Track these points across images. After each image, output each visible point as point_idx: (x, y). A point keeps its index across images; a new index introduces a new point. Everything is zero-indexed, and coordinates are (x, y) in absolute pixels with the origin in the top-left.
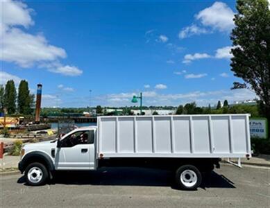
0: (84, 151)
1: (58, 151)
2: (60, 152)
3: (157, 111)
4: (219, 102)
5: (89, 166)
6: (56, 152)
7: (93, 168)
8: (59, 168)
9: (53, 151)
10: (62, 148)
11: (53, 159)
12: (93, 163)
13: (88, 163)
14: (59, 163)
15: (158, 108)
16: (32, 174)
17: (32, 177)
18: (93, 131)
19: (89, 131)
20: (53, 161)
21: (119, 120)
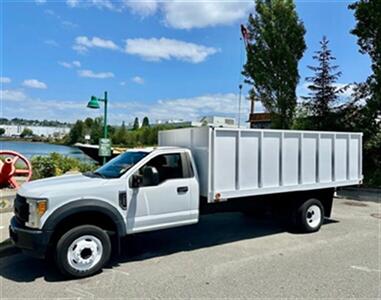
0: (182, 190)
1: (135, 195)
3: (29, 128)
4: (137, 119)
5: (190, 217)
6: (129, 198)
7: (196, 220)
8: (136, 230)
9: (123, 196)
10: (141, 189)
11: (123, 213)
12: (197, 212)
13: (188, 213)
14: (137, 219)
15: (31, 122)
16: (79, 253)
17: (81, 259)
18: (186, 154)
19: (179, 154)
20: (124, 217)
21: (242, 136)
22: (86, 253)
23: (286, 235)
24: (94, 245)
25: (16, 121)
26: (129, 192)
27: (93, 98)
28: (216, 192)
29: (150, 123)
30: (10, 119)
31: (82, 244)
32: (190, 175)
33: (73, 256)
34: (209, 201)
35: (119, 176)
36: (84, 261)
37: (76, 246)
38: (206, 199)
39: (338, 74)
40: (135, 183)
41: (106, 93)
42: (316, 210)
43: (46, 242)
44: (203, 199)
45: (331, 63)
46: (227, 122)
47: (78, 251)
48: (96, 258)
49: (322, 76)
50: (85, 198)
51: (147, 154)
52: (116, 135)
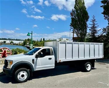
0: (50, 59)
1: (36, 60)
2: (38, 60)
5: (52, 66)
6: (35, 61)
7: (54, 67)
8: (37, 70)
9: (33, 60)
10: (38, 58)
11: (33, 65)
12: (54, 65)
13: (52, 65)
14: (37, 67)
17: (21, 77)
18: (51, 49)
19: (49, 49)
20: (34, 66)
21: (67, 44)
22: (23, 76)
23: (80, 72)
24: (25, 74)
25: (9, 39)
26: (35, 59)
27: (29, 33)
28: (60, 59)
30: (7, 39)
31: (22, 73)
32: (52, 55)
33: (19, 76)
35: (32, 55)
36: (22, 78)
37: (20, 74)
38: (57, 61)
39: (98, 26)
40: (37, 57)
41: (32, 32)
42: (89, 65)
43: (12, 72)
44: (56, 61)
45: (96, 23)
46: (67, 39)
47: (20, 75)
48: (25, 77)
50: (23, 60)
51: (40, 48)
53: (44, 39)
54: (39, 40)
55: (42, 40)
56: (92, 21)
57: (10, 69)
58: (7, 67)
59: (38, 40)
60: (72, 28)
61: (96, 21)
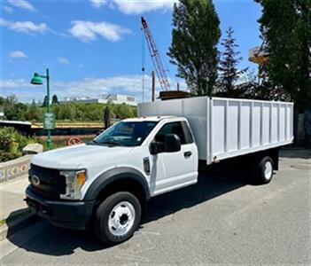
0: (187, 154)
1: (155, 161)
2: (158, 161)
5: (192, 178)
6: (151, 163)
7: (195, 181)
8: (156, 192)
9: (146, 161)
10: (159, 155)
11: (148, 178)
12: (197, 173)
14: (157, 183)
16: (118, 219)
17: (120, 225)
20: (148, 181)
22: (124, 219)
24: (128, 210)
26: (151, 157)
27: (36, 75)
28: (214, 154)
29: (59, 100)
31: (119, 211)
33: (113, 222)
34: (208, 163)
35: (139, 144)
36: (123, 227)
37: (114, 213)
39: (241, 58)
41: (48, 70)
42: (269, 165)
44: (202, 163)
45: (235, 50)
46: (129, 99)
47: (117, 217)
48: (130, 223)
49: (228, 60)
50: (119, 166)
51: (156, 123)
52: (28, 111)
53: (55, 98)
54: (37, 102)
55: (50, 102)
56: (225, 42)
57: (78, 201)
58: (62, 196)
59: (34, 103)
60: (174, 63)
61: (235, 43)
